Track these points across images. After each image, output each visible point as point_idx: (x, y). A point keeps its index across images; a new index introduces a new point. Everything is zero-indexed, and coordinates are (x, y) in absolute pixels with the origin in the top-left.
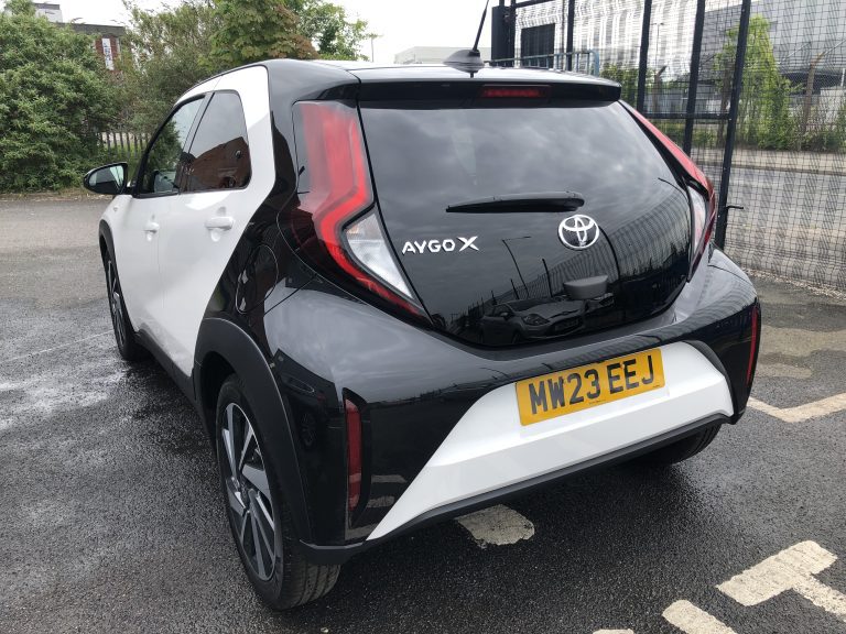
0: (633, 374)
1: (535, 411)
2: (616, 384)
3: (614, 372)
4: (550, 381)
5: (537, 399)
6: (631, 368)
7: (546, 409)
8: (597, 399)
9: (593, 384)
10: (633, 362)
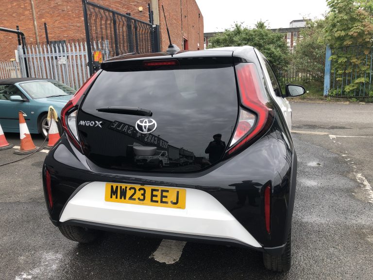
0: (166, 197)
1: (111, 197)
2: (154, 198)
3: (155, 193)
4: (121, 187)
5: (113, 192)
6: (165, 194)
7: (117, 198)
8: (143, 202)
9: (142, 195)
10: (167, 191)
